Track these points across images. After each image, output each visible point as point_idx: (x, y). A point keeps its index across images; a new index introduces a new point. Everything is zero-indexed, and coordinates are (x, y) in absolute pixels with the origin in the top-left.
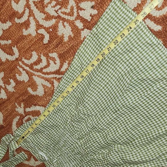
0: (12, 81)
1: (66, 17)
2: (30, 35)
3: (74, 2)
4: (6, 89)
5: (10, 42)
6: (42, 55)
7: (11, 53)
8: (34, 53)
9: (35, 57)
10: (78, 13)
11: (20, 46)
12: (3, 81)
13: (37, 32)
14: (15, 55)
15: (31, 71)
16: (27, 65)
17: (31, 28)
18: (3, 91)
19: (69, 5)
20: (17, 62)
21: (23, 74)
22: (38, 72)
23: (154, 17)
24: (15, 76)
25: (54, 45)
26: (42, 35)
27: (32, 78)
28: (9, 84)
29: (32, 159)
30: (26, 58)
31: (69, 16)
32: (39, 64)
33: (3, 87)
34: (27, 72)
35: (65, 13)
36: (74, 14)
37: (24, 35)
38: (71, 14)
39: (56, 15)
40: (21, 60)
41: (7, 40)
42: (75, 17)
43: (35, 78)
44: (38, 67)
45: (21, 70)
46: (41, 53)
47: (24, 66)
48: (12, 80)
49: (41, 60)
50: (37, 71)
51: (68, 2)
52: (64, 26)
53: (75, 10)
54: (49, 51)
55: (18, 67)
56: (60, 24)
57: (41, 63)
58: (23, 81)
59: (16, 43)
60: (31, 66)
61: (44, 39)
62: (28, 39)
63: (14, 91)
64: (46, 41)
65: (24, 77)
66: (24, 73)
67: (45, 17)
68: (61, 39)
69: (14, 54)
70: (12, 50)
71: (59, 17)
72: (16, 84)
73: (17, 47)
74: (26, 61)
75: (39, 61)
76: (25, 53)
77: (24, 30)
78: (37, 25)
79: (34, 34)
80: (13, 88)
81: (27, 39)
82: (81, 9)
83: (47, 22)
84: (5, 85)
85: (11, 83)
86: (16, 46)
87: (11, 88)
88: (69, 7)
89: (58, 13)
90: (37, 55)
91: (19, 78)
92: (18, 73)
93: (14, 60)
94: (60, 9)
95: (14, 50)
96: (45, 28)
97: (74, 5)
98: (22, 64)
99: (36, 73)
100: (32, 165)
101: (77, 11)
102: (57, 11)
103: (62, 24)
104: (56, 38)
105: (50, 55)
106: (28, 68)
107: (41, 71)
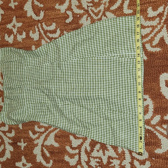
0: (24, 33)
1: (92, 14)
2: (59, 10)
3: (103, 8)
4: (15, 37)
5: (42, 6)
6: (59, 29)
7: (37, 14)
8: (54, 24)
9: (53, 27)
10: (101, 17)
11: (47, 13)
12: (18, 30)
13: (65, 12)
14: (39, 17)
15: (44, 35)
16: (43, 29)
17: (64, 6)
19: (99, 8)
20: (38, 23)
21: (36, 34)
22: (48, 39)
23: (147, 49)
24: (29, 31)
25: (72, 27)
26: (68, 15)
27: (41, 40)
28: (21, 34)
29: (1, 99)
30: (45, 24)
31: (94, 15)
32: (53, 34)
33: (15, 34)
34: (40, 34)
35: (93, 11)
36: (99, 16)
37: (55, 8)
38: (97, 14)
39: (86, 8)
40: (41, 23)
41: (41, 4)
42: (98, 18)
43: (43, 42)
44: (51, 35)
45: (37, 30)
46: (59, 27)
47: (40, 28)
48: (25, 32)
49: (56, 32)
51: (100, 6)
52: (87, 20)
53: (101, 14)
54: (66, 30)
55: (36, 27)
57: (54, 34)
58: (33, 38)
59: (45, 9)
60: (46, 32)
61: (68, 20)
62: (56, 12)
63: (21, 41)
64: (68, 21)
65: (35, 36)
67: (78, 5)
68: (79, 26)
69: (39, 16)
70: (40, 12)
71: (87, 11)
72: (26, 37)
73: (44, 13)
74: (44, 26)
75: (54, 32)
76: (48, 20)
77: (57, 4)
78: (69, 6)
79: (63, 11)
80: (22, 39)
81: (55, 12)
82: (105, 16)
83: (77, 9)
84: (17, 34)
85: (22, 34)
86: (44, 11)
87: (20, 38)
88: (98, 9)
89: (88, 8)
90: (56, 27)
91: (31, 34)
92: (32, 30)
93: (36, 19)
94: (92, 6)
96: (73, 12)
97: (103, 10)
98: (40, 27)
99: (46, 39)
101: (102, 15)
102: (89, 7)
103: (86, 17)
104: (76, 24)
105: (65, 32)
106: (42, 32)
107: (51, 39)
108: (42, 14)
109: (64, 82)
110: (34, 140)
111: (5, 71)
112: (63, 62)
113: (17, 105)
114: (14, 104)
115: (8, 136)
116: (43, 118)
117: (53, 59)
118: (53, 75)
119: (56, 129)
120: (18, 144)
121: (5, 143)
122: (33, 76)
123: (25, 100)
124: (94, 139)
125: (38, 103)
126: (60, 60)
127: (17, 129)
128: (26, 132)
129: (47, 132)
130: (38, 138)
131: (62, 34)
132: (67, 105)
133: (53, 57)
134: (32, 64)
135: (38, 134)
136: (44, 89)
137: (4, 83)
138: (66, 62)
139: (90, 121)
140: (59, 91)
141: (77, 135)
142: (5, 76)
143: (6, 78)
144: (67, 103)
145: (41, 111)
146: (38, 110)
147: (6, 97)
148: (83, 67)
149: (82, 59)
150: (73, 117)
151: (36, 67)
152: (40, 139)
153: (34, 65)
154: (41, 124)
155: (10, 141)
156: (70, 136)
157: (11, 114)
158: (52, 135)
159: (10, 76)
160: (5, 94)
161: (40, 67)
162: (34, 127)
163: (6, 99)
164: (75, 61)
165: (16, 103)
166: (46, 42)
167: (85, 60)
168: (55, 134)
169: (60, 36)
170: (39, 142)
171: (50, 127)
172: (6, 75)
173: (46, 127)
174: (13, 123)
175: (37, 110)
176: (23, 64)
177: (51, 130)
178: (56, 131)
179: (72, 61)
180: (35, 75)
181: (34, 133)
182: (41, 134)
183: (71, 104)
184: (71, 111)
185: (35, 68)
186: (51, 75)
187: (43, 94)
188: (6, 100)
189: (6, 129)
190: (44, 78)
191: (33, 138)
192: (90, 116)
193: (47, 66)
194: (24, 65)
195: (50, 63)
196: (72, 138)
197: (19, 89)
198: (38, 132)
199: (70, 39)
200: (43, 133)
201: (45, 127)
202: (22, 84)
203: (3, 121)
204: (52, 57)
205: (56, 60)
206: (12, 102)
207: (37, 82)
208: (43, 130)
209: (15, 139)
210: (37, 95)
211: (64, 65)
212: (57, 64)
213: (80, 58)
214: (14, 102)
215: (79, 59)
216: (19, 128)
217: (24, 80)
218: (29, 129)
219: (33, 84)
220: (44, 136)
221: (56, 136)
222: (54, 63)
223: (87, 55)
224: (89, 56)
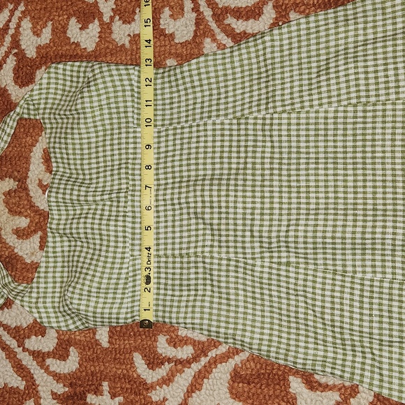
4: (106, 29)
6: (270, 4)
12: (117, 5)
15: (213, 25)
16: (211, 3)
18: (94, 28)
21: (183, 19)
22: (228, 36)
27: (202, 43)
28: (128, 20)
29: (36, 238)
32: (247, 19)
33: (106, 19)
34: (199, 21)
43: (208, 45)
44: (239, 26)
45: (188, 5)
49: (260, 14)
50: (230, 33)
57: (252, 20)
58: (172, 36)
60: (220, 14)
63: (127, 45)
65: (180, 28)
66: (190, 16)
75: (252, 13)
80: (129, 35)
84: (112, 18)
85: (134, 20)
87: (122, 33)
91: (165, 20)
92: (171, 8)
99: (221, 37)
100: (20, 254)
105: (293, 15)
106: (207, 13)
107: (239, 38)
109: (281, 187)
110: (152, 387)
111: (57, 145)
112: (285, 115)
113: (92, 259)
114: (83, 254)
115: (52, 369)
116: (190, 309)
117: (243, 104)
118: (242, 161)
119: (237, 352)
120: (88, 400)
121: (42, 394)
122: (166, 162)
123: (127, 245)
124: (385, 392)
125: (174, 256)
126: (275, 107)
127: (87, 344)
129: (204, 361)
130: (167, 381)
131: (281, 18)
132: (283, 267)
133: (243, 99)
134: (163, 120)
135: (167, 366)
136: (204, 207)
137: (53, 183)
138: (293, 115)
139: (371, 328)
140: (262, 214)
141: (317, 377)
144: (284, 260)
145: (181, 285)
146: (170, 282)
147: (58, 229)
148: (354, 135)
149: (355, 106)
150: (303, 310)
151: (179, 131)
152: (174, 385)
153: (171, 124)
154: (182, 333)
155: (60, 389)
156: (291, 378)
157: (71, 289)
158: (222, 373)
160: (55, 222)
161: (194, 129)
162: (156, 341)
163: (54, 237)
164: (326, 112)
165: (91, 251)
166: (222, 47)
167: (365, 111)
168: (231, 369)
169: (275, 25)
170: (168, 397)
171: (216, 344)
173: (199, 342)
175: (166, 279)
176: (130, 120)
177: (218, 353)
178: (238, 359)
179: (317, 112)
180: (174, 156)
181: (154, 361)
182: (179, 367)
183: (298, 263)
184: (299, 288)
185: (174, 134)
186: (234, 160)
187: (197, 224)
188: (55, 242)
189: (47, 343)
190: (205, 169)
191: (149, 381)
192: (371, 309)
193: (218, 127)
194: (135, 122)
195: (231, 116)
196: (296, 385)
197: (111, 206)
198: (169, 360)
199: (314, 35)
200: (187, 363)
201: (194, 343)
202: (124, 186)
203: (37, 315)
204: (239, 97)
205: (255, 109)
206: (78, 249)
207: (181, 182)
208: (186, 352)
209: (79, 379)
210: (173, 226)
211: (284, 127)
212: (260, 121)
213: (345, 103)
214: (85, 250)
215: (341, 109)
216: (97, 343)
217: (133, 175)
218: (136, 349)
219: (165, 189)
220: (189, 374)
221: (236, 376)
222: (247, 118)
223: (373, 93)
224: (381, 98)
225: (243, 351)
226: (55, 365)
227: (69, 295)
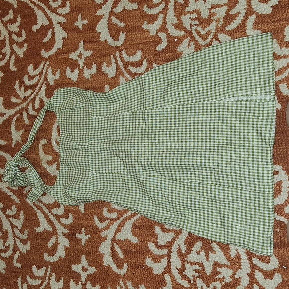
0: (94, 67)
1: (197, 37)
2: (148, 31)
3: (215, 28)
4: (81, 72)
5: (123, 25)
6: (146, 60)
7: (115, 37)
8: (139, 53)
9: (137, 57)
10: (211, 41)
11: (129, 35)
12: (85, 61)
13: (157, 33)
14: (118, 42)
15: (123, 70)
16: (122, 60)
17: (155, 25)
18: (76, 71)
19: (208, 28)
20: (115, 51)
21: (111, 67)
23: (281, 92)
24: (101, 63)
25: (165, 57)
26: (161, 39)
27: (119, 77)
28: (89, 68)
29: (55, 165)
30: (126, 53)
31: (201, 39)
32: (137, 67)
33: (81, 67)
34: (118, 68)
35: (199, 33)
36: (207, 40)
37: (142, 28)
38: (204, 38)
39: (189, 28)
40: (120, 51)
41: (121, 22)
42: (206, 43)
43: (122, 80)
44: (133, 70)
45: (113, 61)
46: (146, 57)
47: (118, 59)
48: (95, 65)
49: (142, 64)
50: (130, 73)
51: (210, 25)
52: (189, 45)
53: (211, 37)
54: (156, 61)
55: (112, 56)
56: (186, 41)
57: (138, 67)
58: (107, 74)
59: (127, 30)
60: (126, 65)
61: (160, 46)
62: (144, 34)
63: (90, 79)
64: (160, 48)
65: (110, 71)
66: (114, 66)
67: (176, 24)
68: (176, 55)
69: (118, 40)
70: (119, 35)
71: (190, 33)
72: (97, 73)
73: (126, 35)
74: (124, 55)
75: (138, 64)
76: (129, 46)
77: (146, 23)
78: (162, 26)
79: (153, 33)
80: (90, 75)
81: (142, 34)
82: (217, 39)
83: (175, 30)
84: (83, 67)
85: (92, 68)
86: (125, 33)
87: (87, 73)
88: (207, 30)
89: (191, 28)
90: (141, 56)
91: (104, 68)
92: (107, 62)
93: (113, 46)
94: (197, 25)
95: (121, 36)
96: (168, 35)
97: (214, 31)
98: (118, 56)
99: (126, 75)
100: (49, 172)
101: (212, 39)
102: (193, 26)
103: (188, 41)
104: (172, 52)
105: (155, 65)
106: (121, 64)
107: (133, 75)
108: (122, 37)
109: (149, 142)
110: (101, 230)
111: (63, 123)
112: (150, 111)
113: (77, 175)
114: (74, 174)
115: (62, 222)
116: (116, 196)
117: (134, 106)
118: (134, 131)
119: (135, 215)
120: (77, 236)
121: (58, 233)
122: (104, 132)
123: (90, 168)
124: (193, 231)
125: (109, 173)
126: (146, 107)
127: (76, 212)
128: (89, 217)
129: (121, 219)
130: (107, 228)
131: (150, 67)
132: (152, 178)
133: (134, 103)
134: (103, 113)
135: (107, 221)
136: (119, 152)
137: (60, 140)
138: (153, 111)
139: (187, 203)
140: (141, 154)
141: (166, 226)
142: (64, 131)
143: (64, 133)
144: (152, 175)
145: (113, 186)
146: (109, 185)
147: (63, 162)
148: (179, 118)
149: (179, 105)
150: (161, 197)
151: (109, 118)
152: (110, 230)
153: (106, 115)
154: (113, 206)
155: (66, 231)
156: (156, 227)
157: (68, 188)
158: (129, 224)
159: (70, 130)
160: (62, 158)
161: (115, 118)
162: (102, 210)
163: (62, 166)
164: (167, 108)
165: (77, 172)
166: (126, 79)
167: (183, 108)
168: (132, 223)
169: (147, 70)
170: (108, 235)
171: (126, 211)
172: (64, 128)
173: (120, 211)
174: (71, 203)
175: (107, 183)
176: (90, 113)
177: (127, 215)
178: (135, 218)
179: (163, 109)
180: (107, 129)
181: (102, 220)
182: (112, 222)
183: (158, 176)
184: (158, 187)
185: (108, 120)
186: (131, 131)
187: (117, 159)
188: (62, 168)
189: (60, 211)
190: (120, 135)
191: (100, 228)
192: (188, 196)
193: (125, 116)
194: (92, 114)
195: (130, 111)
196: (158, 229)
197: (82, 151)
198: (108, 219)
199: (162, 75)
200: (115, 220)
201: (118, 211)
202: (87, 143)
203: (57, 199)
204: (133, 102)
205: (139, 108)
206: (72, 171)
207: (110, 141)
208: (114, 215)
209: (73, 227)
210: (108, 160)
211: (150, 116)
212: (141, 113)
213: (175, 104)
214: (74, 171)
215: (173, 107)
216: (80, 211)
217: (91, 138)
218: (95, 214)
219: (104, 144)
220: (116, 224)
221: (134, 226)
222: (136, 112)
223: (186, 100)
224: (189, 102)
225: (137, 214)
226: (64, 221)
227: (67, 190)
